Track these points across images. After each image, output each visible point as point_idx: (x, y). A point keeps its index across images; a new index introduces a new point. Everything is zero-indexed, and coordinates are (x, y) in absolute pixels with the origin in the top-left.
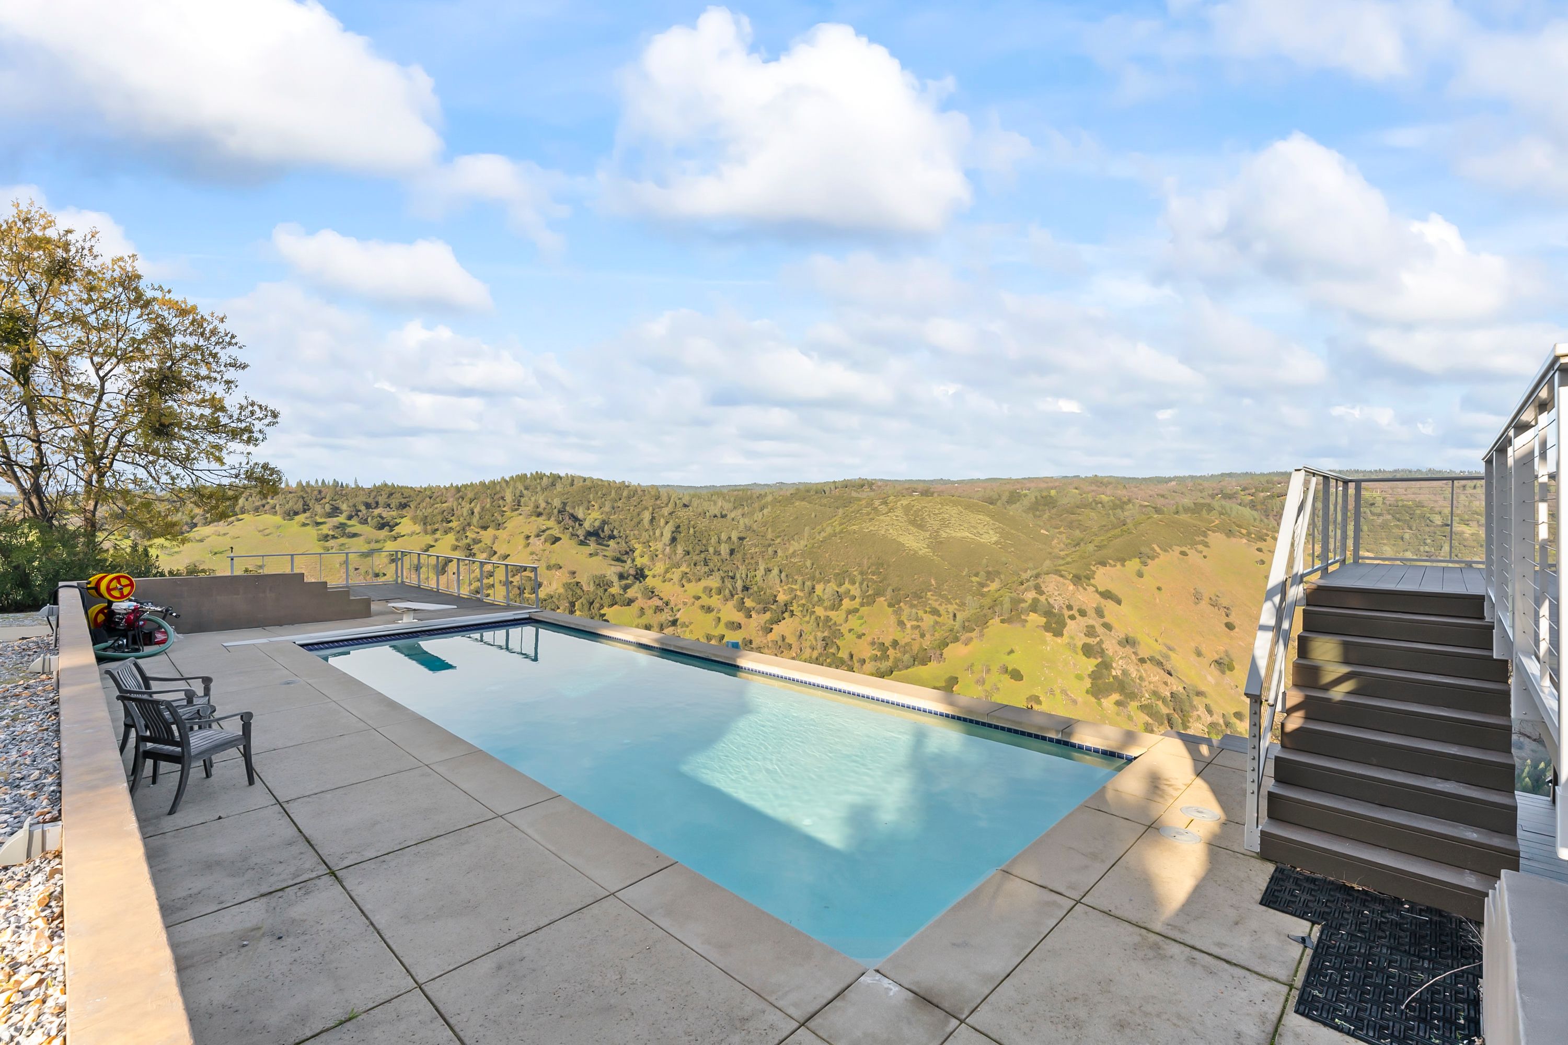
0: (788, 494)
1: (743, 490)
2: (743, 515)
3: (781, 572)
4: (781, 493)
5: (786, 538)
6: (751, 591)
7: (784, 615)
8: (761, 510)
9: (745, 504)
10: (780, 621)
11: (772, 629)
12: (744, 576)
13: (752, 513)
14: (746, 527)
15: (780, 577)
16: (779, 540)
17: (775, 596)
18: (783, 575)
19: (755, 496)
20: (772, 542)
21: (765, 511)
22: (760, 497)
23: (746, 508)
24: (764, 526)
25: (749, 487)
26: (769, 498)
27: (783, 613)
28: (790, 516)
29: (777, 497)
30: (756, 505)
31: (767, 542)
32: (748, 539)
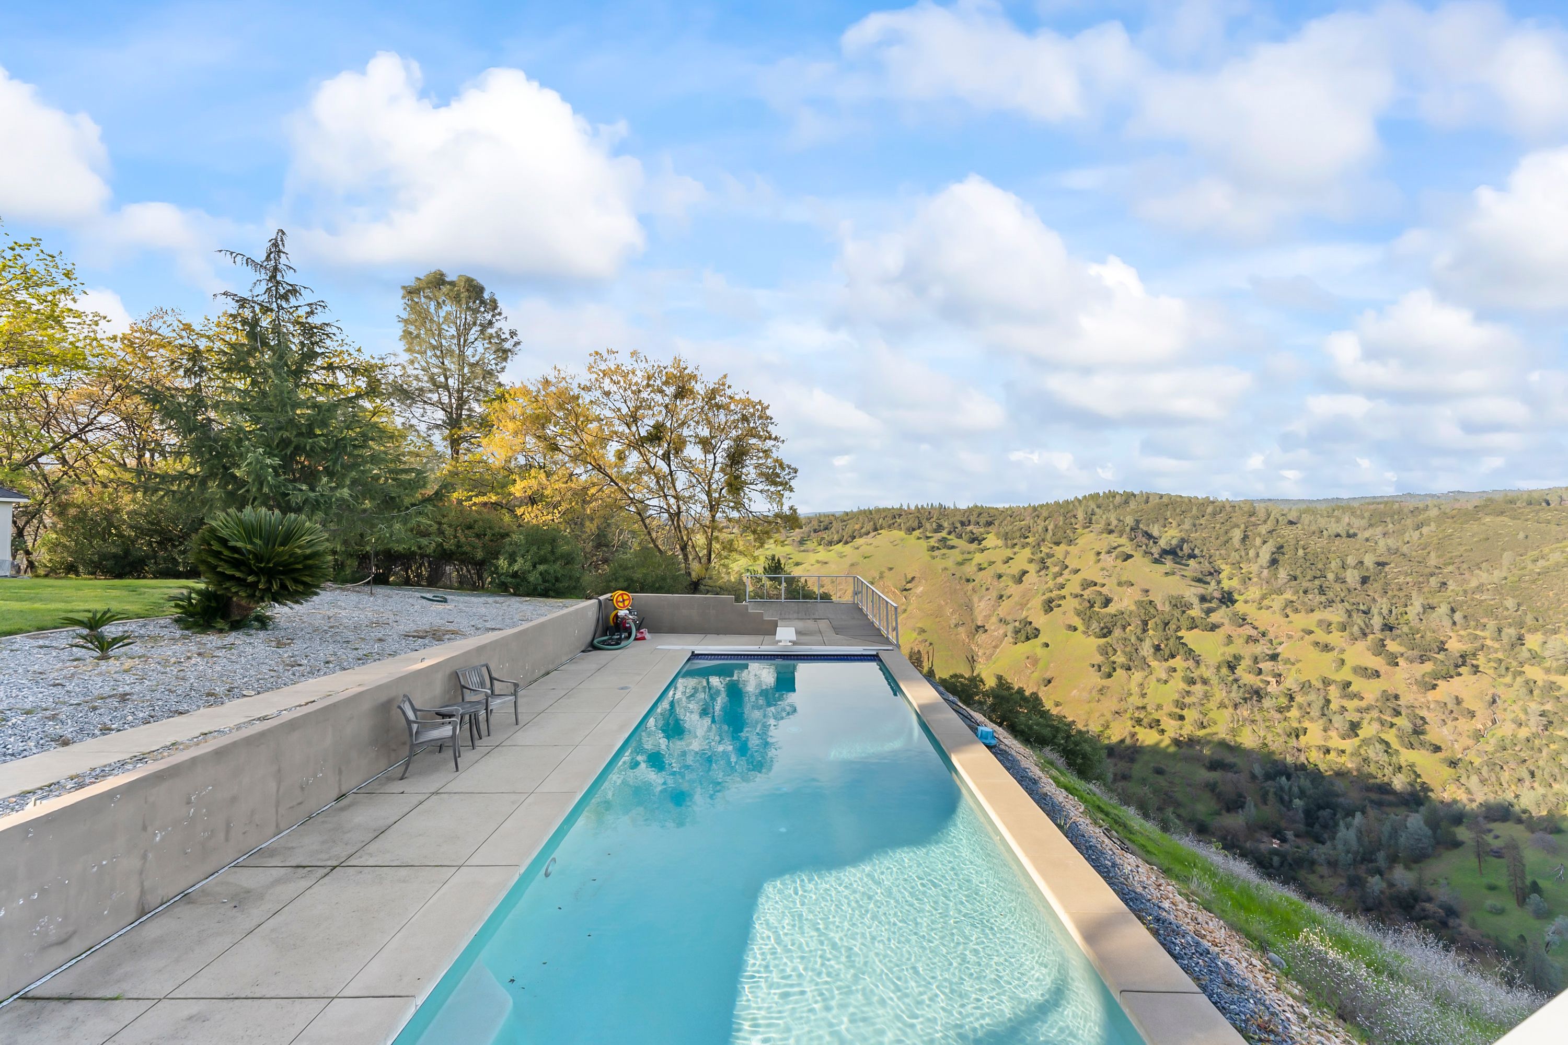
0: (1470, 506)
1: (1386, 503)
2: (1384, 534)
3: (1453, 611)
4: (1457, 506)
5: (1465, 566)
6: (1395, 632)
7: (1460, 670)
8: (1418, 527)
9: (1388, 520)
10: (1452, 677)
11: (1436, 685)
12: (1385, 612)
13: (1402, 532)
14: (1389, 550)
15: (1452, 618)
16: (1451, 568)
17: (1443, 643)
18: (1458, 616)
19: (1406, 510)
20: (1437, 571)
21: (1425, 530)
22: (1415, 511)
23: (1391, 526)
24: (1423, 549)
25: (1399, 499)
26: (1434, 513)
27: (1457, 666)
28: (1473, 536)
29: (1448, 511)
30: (1409, 522)
31: (1427, 571)
32: (1392, 565)
